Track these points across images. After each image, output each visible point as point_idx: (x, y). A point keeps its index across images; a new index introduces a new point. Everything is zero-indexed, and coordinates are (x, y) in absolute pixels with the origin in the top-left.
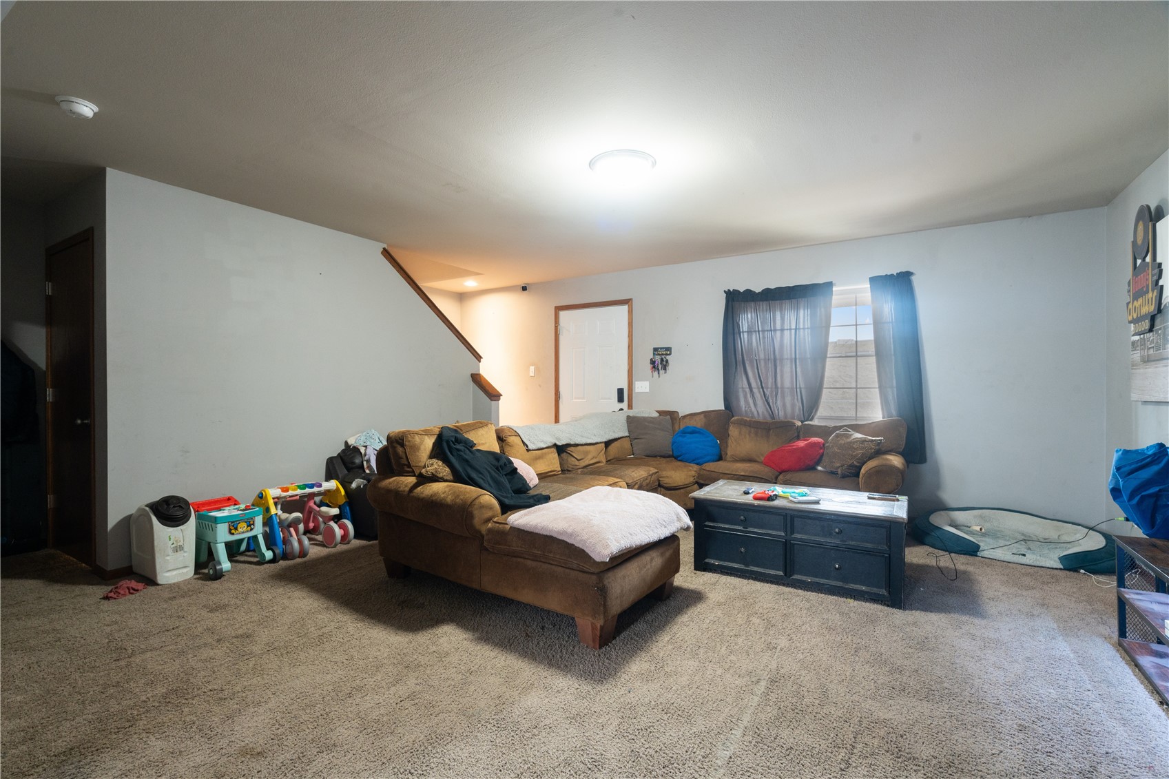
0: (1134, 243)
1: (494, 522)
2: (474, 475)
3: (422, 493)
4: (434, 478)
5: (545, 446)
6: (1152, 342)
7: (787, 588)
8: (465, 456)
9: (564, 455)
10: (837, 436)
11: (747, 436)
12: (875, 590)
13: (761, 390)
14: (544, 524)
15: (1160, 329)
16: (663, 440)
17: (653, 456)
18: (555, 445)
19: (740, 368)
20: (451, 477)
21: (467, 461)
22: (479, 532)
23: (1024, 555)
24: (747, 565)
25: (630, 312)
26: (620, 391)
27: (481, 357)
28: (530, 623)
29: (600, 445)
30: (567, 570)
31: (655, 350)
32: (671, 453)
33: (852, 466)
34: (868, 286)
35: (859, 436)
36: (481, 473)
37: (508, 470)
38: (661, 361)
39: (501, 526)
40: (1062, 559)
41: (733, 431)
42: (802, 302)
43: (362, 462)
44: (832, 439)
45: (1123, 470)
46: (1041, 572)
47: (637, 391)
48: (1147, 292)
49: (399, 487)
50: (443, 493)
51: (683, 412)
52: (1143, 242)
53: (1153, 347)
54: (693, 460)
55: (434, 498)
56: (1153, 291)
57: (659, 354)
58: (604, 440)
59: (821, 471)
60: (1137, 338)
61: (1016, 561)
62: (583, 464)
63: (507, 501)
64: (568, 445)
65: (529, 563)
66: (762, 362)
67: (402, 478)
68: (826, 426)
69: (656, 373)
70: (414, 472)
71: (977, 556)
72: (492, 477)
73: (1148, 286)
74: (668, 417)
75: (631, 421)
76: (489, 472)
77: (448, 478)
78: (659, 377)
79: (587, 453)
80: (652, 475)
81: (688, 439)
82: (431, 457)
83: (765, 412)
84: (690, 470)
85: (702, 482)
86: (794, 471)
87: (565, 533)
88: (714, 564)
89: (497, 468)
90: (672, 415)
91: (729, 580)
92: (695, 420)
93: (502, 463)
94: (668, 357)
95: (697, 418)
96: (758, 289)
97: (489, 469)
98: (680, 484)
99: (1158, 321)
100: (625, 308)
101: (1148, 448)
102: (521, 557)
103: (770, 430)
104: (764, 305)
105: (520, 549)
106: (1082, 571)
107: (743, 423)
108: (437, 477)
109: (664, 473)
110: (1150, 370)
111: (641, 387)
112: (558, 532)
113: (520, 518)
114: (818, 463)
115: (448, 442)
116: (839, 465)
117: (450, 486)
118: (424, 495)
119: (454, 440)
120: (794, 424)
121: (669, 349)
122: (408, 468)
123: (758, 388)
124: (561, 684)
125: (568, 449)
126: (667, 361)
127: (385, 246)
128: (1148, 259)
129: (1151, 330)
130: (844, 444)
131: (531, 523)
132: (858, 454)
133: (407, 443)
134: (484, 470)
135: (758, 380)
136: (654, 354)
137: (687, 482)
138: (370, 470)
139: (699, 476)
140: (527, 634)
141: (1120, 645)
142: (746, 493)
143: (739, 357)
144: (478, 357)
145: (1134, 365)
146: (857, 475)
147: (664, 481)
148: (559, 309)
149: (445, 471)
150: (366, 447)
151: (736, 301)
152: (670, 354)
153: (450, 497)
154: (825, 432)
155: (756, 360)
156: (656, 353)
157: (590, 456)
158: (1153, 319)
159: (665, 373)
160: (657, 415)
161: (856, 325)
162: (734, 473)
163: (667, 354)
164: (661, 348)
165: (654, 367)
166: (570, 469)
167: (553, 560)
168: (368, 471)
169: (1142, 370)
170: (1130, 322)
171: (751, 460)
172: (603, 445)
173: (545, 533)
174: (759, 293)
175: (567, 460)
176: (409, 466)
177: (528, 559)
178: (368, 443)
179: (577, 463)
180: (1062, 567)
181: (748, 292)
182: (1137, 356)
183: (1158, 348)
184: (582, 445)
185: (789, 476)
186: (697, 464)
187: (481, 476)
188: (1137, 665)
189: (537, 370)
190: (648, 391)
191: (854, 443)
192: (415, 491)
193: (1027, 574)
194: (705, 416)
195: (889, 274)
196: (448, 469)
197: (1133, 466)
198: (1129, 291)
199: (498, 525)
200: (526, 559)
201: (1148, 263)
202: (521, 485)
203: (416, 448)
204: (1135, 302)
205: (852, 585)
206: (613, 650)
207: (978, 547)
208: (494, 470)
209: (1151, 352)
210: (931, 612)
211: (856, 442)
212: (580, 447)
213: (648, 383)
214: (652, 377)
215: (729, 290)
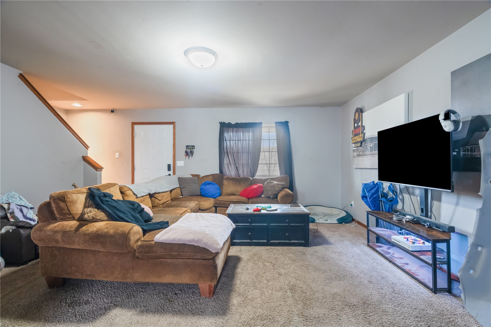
0: (354, 119)
1: (141, 240)
2: (121, 215)
3: (88, 230)
4: (94, 220)
5: (145, 195)
6: (361, 150)
7: (268, 247)
8: (112, 204)
9: (153, 198)
10: (268, 183)
11: (232, 184)
12: (300, 241)
13: (235, 165)
14: (179, 237)
15: (364, 146)
16: (196, 188)
17: (193, 196)
18: (149, 194)
19: (226, 155)
20: (106, 218)
21: (115, 207)
22: (133, 248)
23: (327, 220)
24: (251, 240)
25: (174, 128)
26: (169, 166)
27: (88, 147)
28: (167, 293)
29: (168, 192)
30: (194, 260)
31: (187, 146)
32: (200, 194)
33: (275, 194)
34: (274, 125)
35: (275, 182)
36: (126, 214)
37: (139, 210)
38: (190, 151)
39: (148, 242)
40: (338, 220)
41: (225, 182)
42: (251, 129)
43: (6, 214)
44: (266, 184)
45: (368, 190)
46: (334, 225)
47: (177, 165)
48: (360, 134)
49: (66, 229)
50: (106, 229)
51: (202, 175)
52: (358, 118)
53: (361, 151)
54: (211, 196)
55: (99, 233)
56: (362, 134)
57: (189, 149)
58: (170, 190)
59: (263, 197)
60: (355, 148)
61: (326, 223)
62: (161, 202)
63: (145, 228)
64: (155, 193)
65: (169, 260)
66: (235, 153)
67: (66, 223)
68: (261, 179)
69: (187, 157)
70: (74, 217)
71: (314, 223)
72: (132, 215)
73: (360, 133)
74: (197, 177)
75: (180, 180)
76: (129, 212)
77: (104, 219)
78: (189, 159)
79: (163, 197)
80: (197, 205)
81: (208, 187)
82: (85, 207)
83: (236, 174)
84: (211, 201)
85: (217, 206)
86: (254, 198)
87: (194, 241)
88: (237, 242)
89: (134, 210)
90: (197, 176)
91: (245, 248)
92: (208, 179)
93: (136, 206)
94: (193, 150)
95: (209, 177)
96: (233, 123)
97: (129, 211)
98: (207, 208)
99: (363, 143)
100: (171, 126)
101: (370, 183)
102: (163, 258)
103: (241, 181)
104: (235, 129)
105: (163, 254)
106: (343, 223)
107: (230, 179)
108: (97, 219)
109: (201, 203)
110: (361, 158)
111: (180, 163)
112: (190, 241)
113: (162, 236)
114: (262, 194)
115: (99, 197)
116: (271, 194)
117: (109, 224)
118: (89, 232)
119: (103, 195)
120: (250, 179)
121: (193, 146)
122: (69, 215)
123: (234, 164)
124: (206, 323)
125: (155, 195)
126: (193, 152)
127: (21, 72)
128: (360, 124)
129: (361, 146)
130: (272, 186)
131: (170, 238)
132: (277, 189)
133: (67, 200)
134: (127, 211)
135: (234, 161)
136: (187, 149)
137: (211, 206)
138: (14, 219)
139: (216, 203)
140: (169, 300)
141: (368, 245)
142: (248, 209)
143: (225, 151)
144: (87, 147)
145: (354, 157)
146: (277, 198)
147: (201, 207)
148: (134, 124)
149: (101, 215)
150: (9, 204)
151: (224, 127)
152: (194, 149)
153: (112, 230)
154: (262, 181)
155: (233, 152)
156: (188, 148)
157: (165, 198)
158: (361, 143)
159: (192, 157)
160: (191, 176)
161: (269, 140)
162: (231, 201)
163: (193, 149)
164: (190, 146)
165: (187, 154)
166: (156, 205)
167: (185, 256)
168: (12, 220)
169: (357, 159)
170: (353, 143)
171: (233, 194)
172: (170, 192)
173: (180, 243)
174: (234, 124)
175: (154, 201)
176: (70, 214)
177: (167, 258)
178: (10, 201)
179: (159, 202)
180: (338, 223)
181: (229, 124)
182: (355, 154)
183: (363, 152)
184: (161, 193)
185: (253, 200)
186: (213, 198)
187: (126, 215)
188: (377, 251)
189: (121, 155)
190: (183, 165)
191: (275, 185)
192: (81, 229)
193: (331, 227)
194: (213, 176)
195: (281, 121)
196: (103, 213)
197: (370, 189)
198: (352, 134)
199: (146, 242)
200: (166, 258)
201: (360, 126)
202: (148, 217)
203: (73, 202)
204: (355, 137)
205: (292, 241)
206: (219, 295)
207: (314, 220)
208: (132, 211)
209: (361, 153)
210: (317, 246)
211: (276, 185)
212: (160, 194)
213: (183, 162)
214: (186, 159)
215: (221, 122)
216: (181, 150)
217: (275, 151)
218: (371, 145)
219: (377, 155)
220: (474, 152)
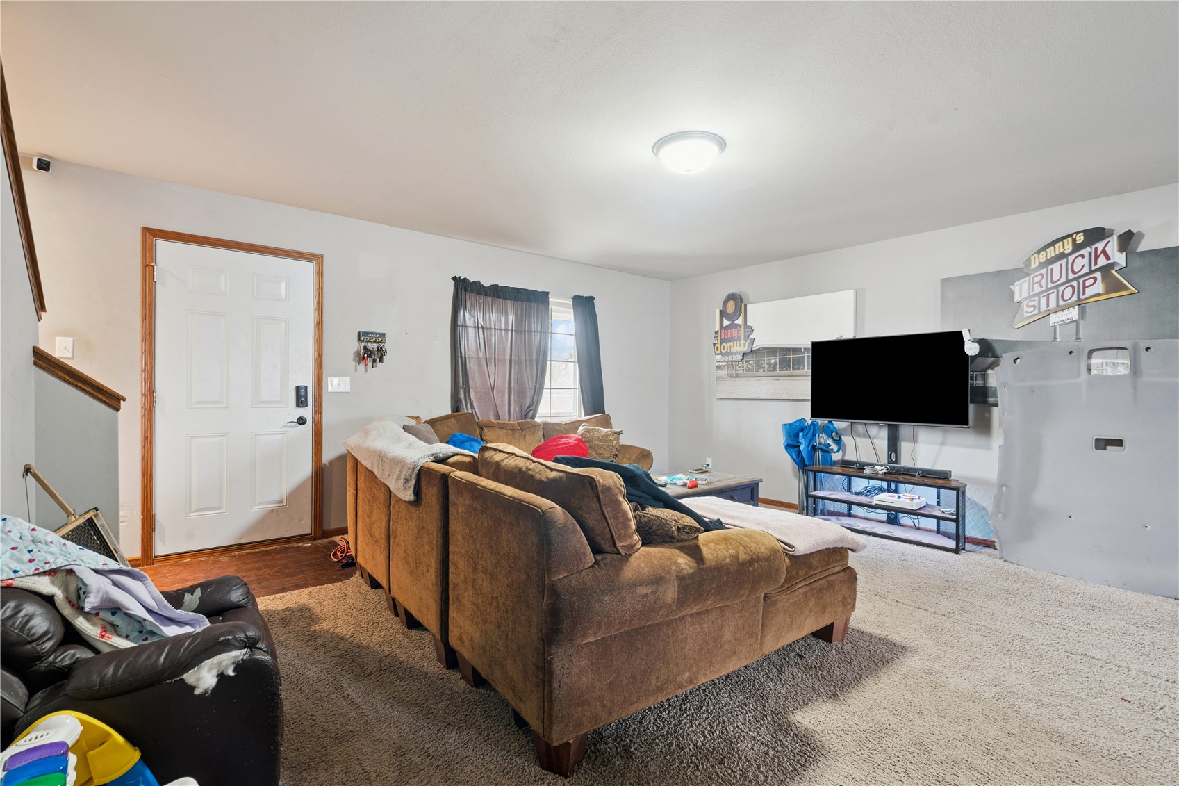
0: (722, 312)
6: (741, 367)
15: (752, 360)
26: (301, 392)
31: (362, 334)
47: (329, 390)
48: (739, 339)
52: (735, 310)
56: (742, 340)
57: (370, 341)
60: (724, 363)
66: (492, 361)
68: (560, 423)
73: (739, 337)
78: (369, 371)
94: (384, 345)
104: (491, 301)
107: (496, 426)
110: (739, 381)
111: (337, 384)
120: (539, 424)
121: (384, 335)
126: (384, 350)
128: (739, 322)
129: (742, 361)
136: (362, 341)
145: (718, 378)
148: (150, 235)
151: (465, 291)
152: (387, 342)
154: (566, 428)
155: (486, 359)
156: (364, 339)
158: (745, 354)
163: (382, 342)
164: (371, 333)
169: (731, 382)
170: (718, 354)
174: (487, 287)
182: (725, 373)
183: (748, 370)
190: (349, 391)
198: (716, 337)
201: (739, 325)
204: (725, 344)
209: (740, 372)
213: (348, 379)
214: (356, 371)
215: (460, 277)
216: (343, 346)
217: (572, 360)
218: (773, 361)
219: (810, 378)
220: (976, 380)
